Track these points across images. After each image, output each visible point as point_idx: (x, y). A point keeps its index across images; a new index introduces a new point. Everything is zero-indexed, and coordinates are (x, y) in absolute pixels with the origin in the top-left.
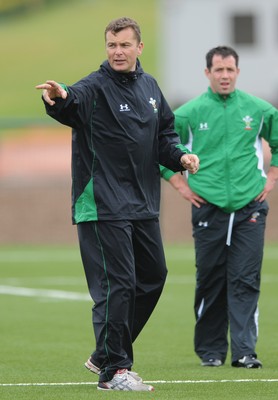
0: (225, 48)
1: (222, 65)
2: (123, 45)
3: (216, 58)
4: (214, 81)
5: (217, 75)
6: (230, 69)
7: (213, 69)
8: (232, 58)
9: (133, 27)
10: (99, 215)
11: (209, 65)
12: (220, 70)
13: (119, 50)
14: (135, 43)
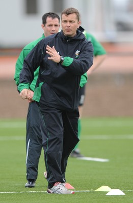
0: (53, 14)
1: (52, 23)
3: (49, 19)
4: (47, 31)
5: (49, 28)
6: (56, 25)
7: (46, 25)
8: (57, 19)
11: (44, 22)
12: (50, 25)
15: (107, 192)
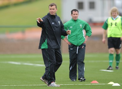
1: (75, 13)
2: (53, 9)
3: (74, 12)
4: (73, 17)
5: (74, 16)
6: (77, 14)
7: (73, 14)
8: (77, 12)
9: (55, 5)
10: (48, 47)
11: (72, 13)
13: (52, 10)
14: (56, 9)
15: (113, 85)
